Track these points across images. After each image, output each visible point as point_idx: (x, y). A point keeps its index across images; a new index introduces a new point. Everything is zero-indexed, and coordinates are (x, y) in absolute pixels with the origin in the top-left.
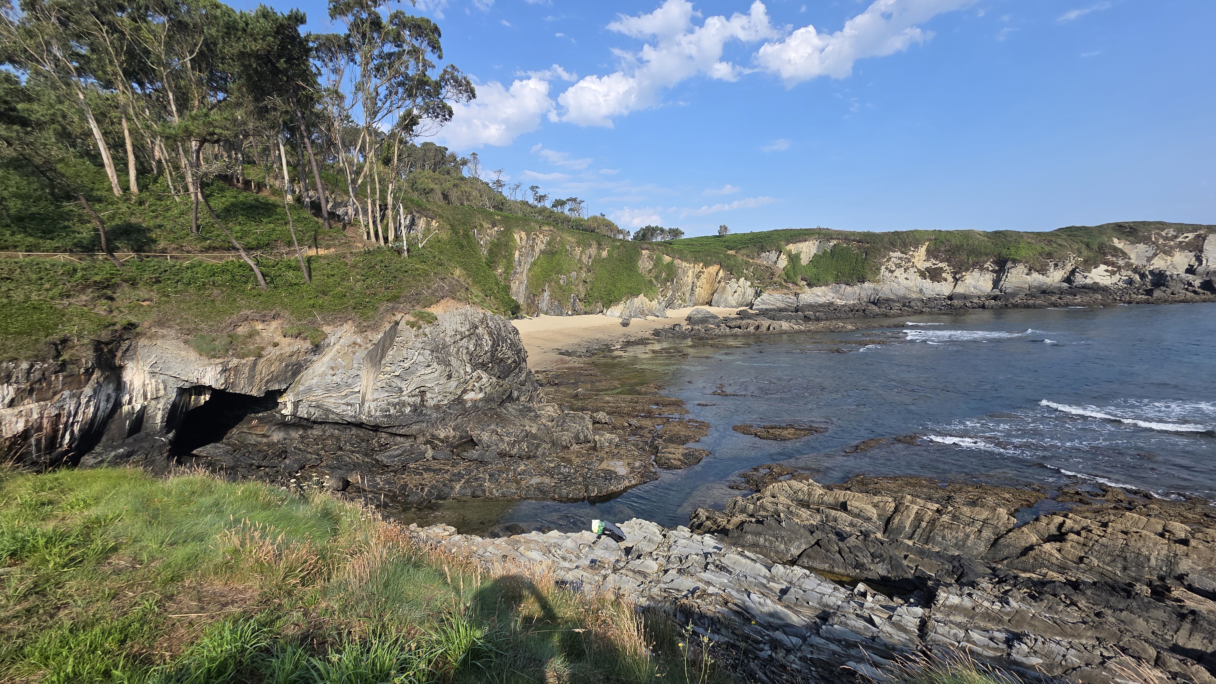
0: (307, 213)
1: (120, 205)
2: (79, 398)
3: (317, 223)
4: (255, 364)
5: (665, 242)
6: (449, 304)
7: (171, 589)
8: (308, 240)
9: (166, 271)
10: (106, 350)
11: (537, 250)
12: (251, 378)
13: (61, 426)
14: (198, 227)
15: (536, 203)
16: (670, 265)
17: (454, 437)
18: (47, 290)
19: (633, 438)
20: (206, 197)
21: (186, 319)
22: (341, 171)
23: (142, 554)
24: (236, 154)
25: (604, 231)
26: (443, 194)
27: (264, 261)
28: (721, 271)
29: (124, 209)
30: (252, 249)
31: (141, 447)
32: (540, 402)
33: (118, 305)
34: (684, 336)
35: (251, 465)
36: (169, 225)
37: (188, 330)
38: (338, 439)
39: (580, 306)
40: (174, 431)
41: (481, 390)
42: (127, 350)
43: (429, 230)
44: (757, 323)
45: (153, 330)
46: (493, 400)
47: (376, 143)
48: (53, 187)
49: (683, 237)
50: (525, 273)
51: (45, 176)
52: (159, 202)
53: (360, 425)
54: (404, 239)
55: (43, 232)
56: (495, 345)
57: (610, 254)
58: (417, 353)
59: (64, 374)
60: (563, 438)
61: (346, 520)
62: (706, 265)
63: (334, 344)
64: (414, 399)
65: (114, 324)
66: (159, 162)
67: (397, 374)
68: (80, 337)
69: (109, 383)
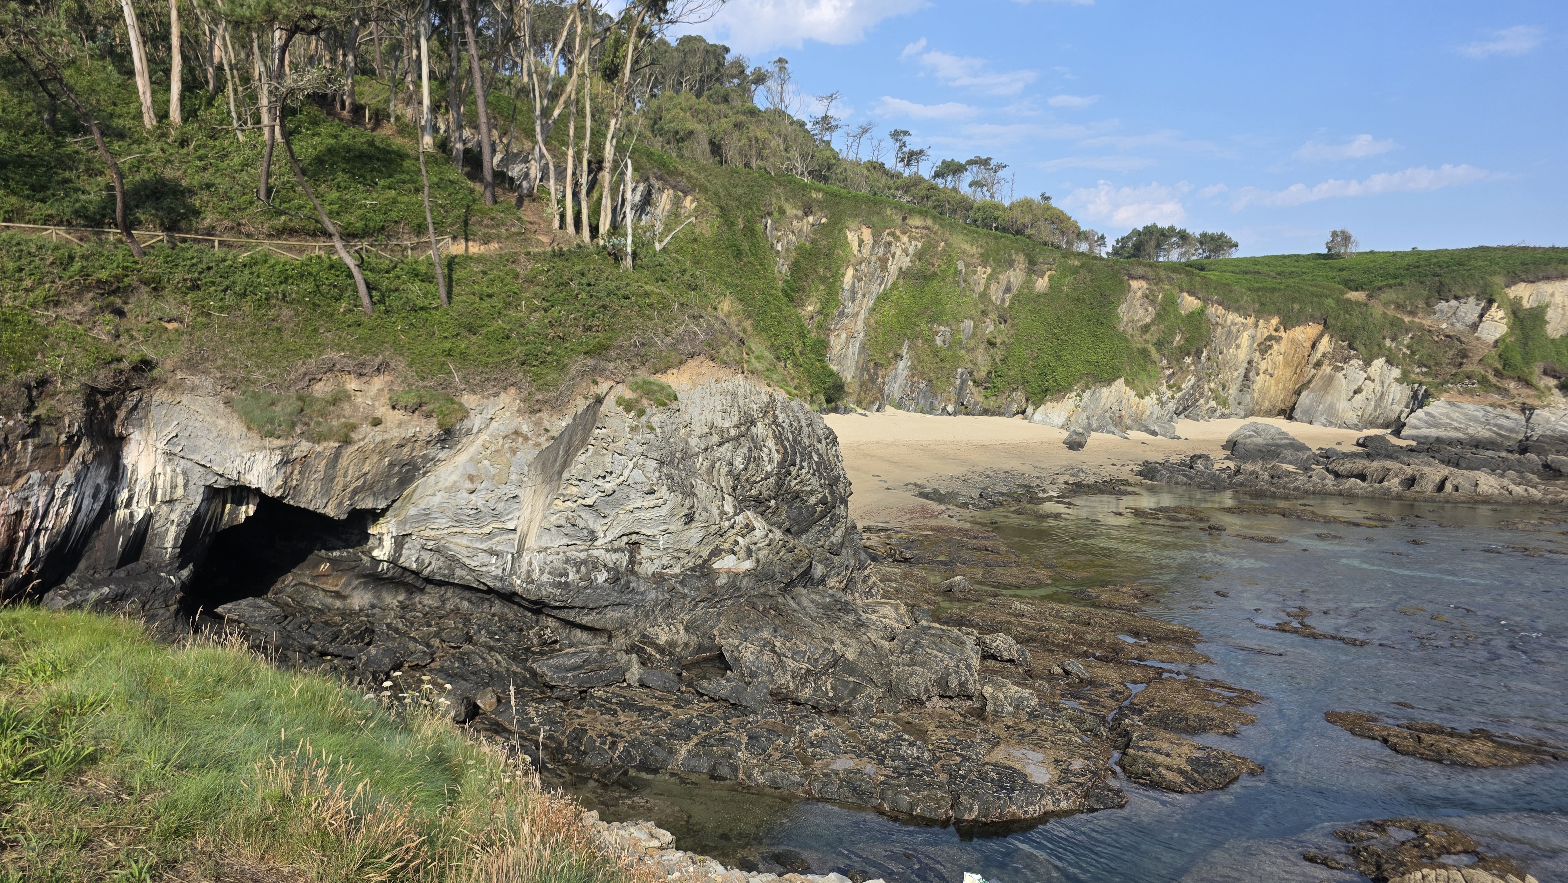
0: (456, 173)
1: (150, 146)
2: (53, 487)
3: (472, 191)
4: (337, 455)
5: (1189, 265)
6: (703, 370)
7: (176, 849)
8: (452, 225)
9: (209, 268)
10: (102, 405)
11: (893, 268)
12: (329, 480)
13: (21, 534)
14: (269, 191)
15: (900, 167)
16: (1196, 320)
17: (686, 645)
18: (27, 290)
19: (1073, 703)
20: (288, 135)
21: (233, 359)
22: (525, 92)
23: (133, 777)
24: (345, 55)
25: (1045, 233)
26: (712, 143)
27: (373, 260)
28: (1326, 339)
29: (157, 152)
30: (354, 236)
31: (137, 589)
32: (869, 594)
33: (129, 326)
34: (1215, 484)
35: (311, 648)
36: (223, 184)
37: (234, 380)
38: (467, 620)
39: (974, 395)
40: (191, 566)
41: (749, 553)
42: (135, 407)
43: (677, 215)
44: (1409, 471)
45: (179, 375)
46: (771, 577)
47: (594, 36)
48: (54, 110)
49: (1235, 254)
50: (862, 317)
51: (45, 90)
52: (211, 143)
53: (509, 597)
54: (630, 231)
55: (33, 188)
56: (786, 464)
57: (1054, 285)
58: (631, 464)
59: (36, 441)
60: (913, 680)
61: (474, 779)
62: (1287, 323)
63: (480, 431)
64: (615, 556)
65: (119, 360)
66: (220, 68)
67: (589, 502)
68: (67, 377)
69: (101, 464)
